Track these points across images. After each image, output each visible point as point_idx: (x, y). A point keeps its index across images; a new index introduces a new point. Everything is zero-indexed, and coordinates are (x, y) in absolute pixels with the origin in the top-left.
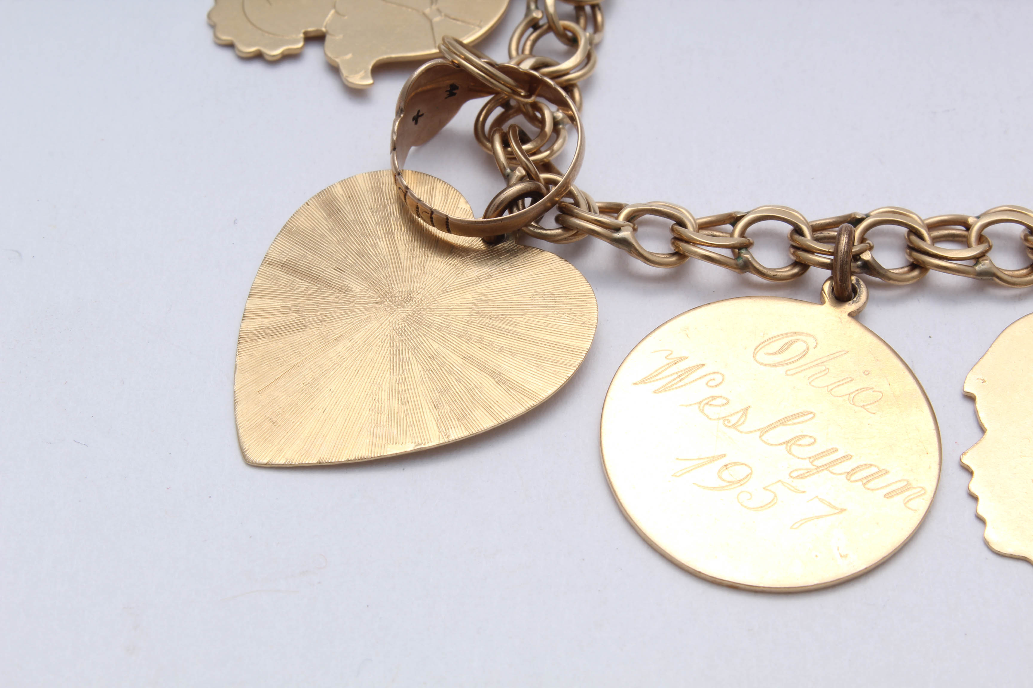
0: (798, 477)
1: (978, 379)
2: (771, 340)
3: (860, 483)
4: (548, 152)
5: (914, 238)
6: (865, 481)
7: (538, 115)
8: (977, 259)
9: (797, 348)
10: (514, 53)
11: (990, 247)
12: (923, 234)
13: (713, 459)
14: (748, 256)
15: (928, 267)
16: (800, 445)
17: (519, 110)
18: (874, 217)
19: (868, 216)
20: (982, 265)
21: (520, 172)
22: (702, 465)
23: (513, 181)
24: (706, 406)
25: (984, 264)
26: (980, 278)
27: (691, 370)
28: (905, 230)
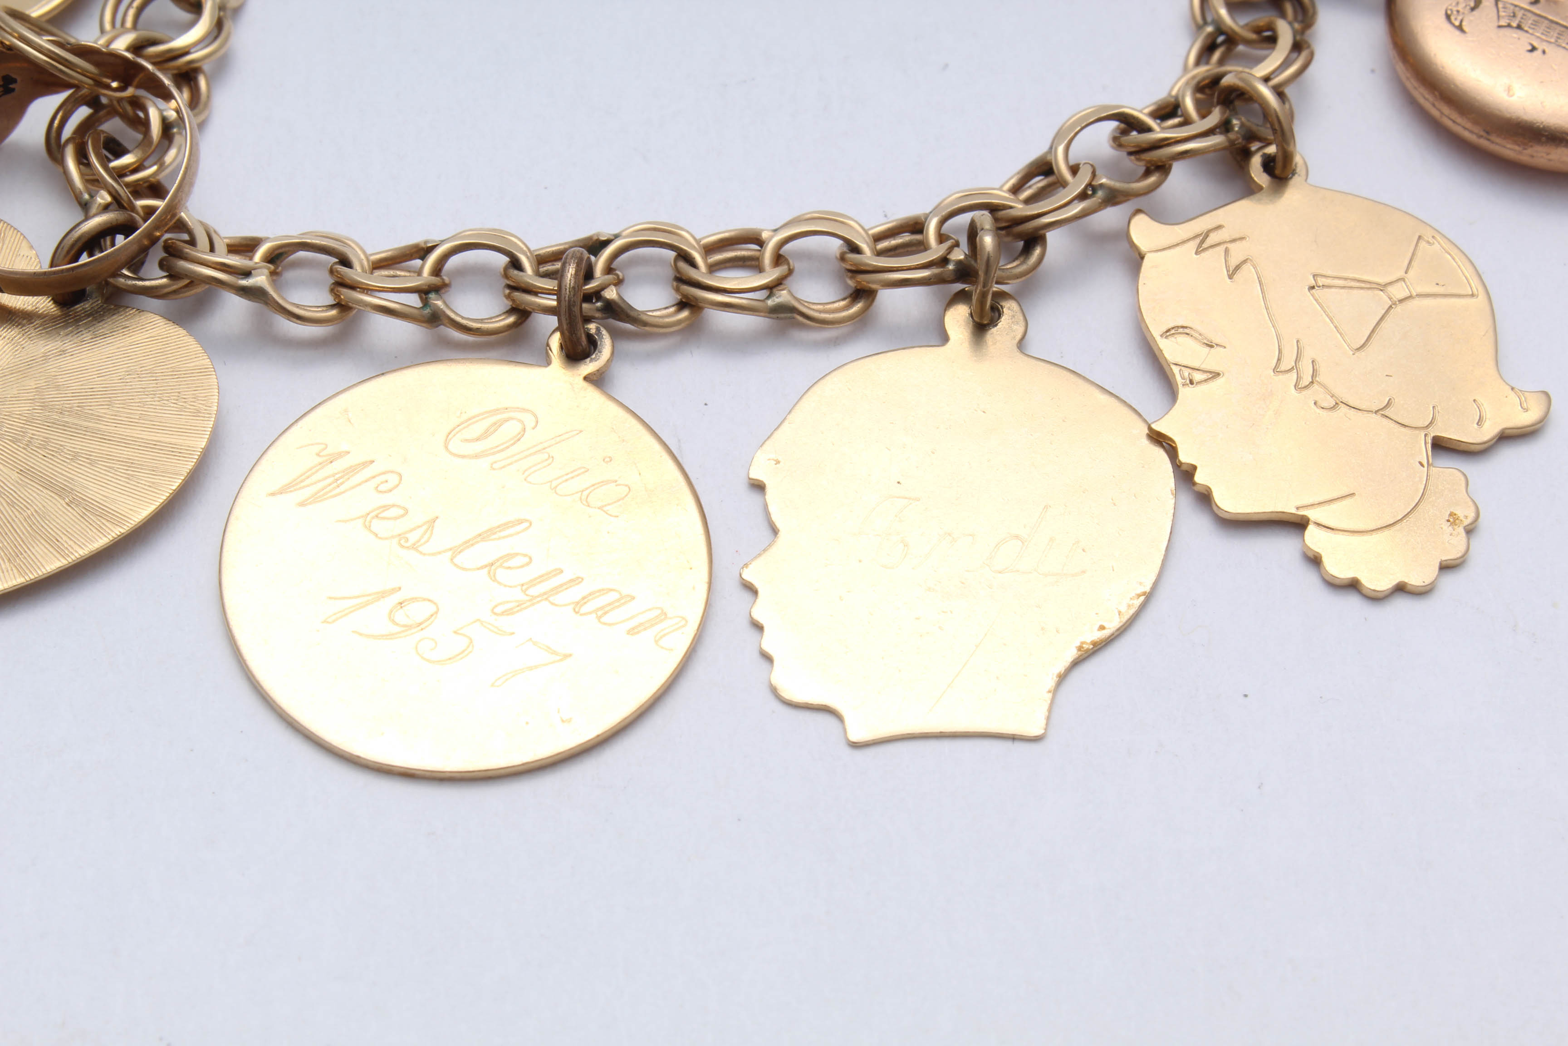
0: (503, 613)
1: (769, 460)
2: (471, 420)
3: (594, 615)
4: (155, 168)
5: (682, 265)
6: (600, 613)
7: (141, 114)
8: (771, 288)
9: (510, 429)
10: (108, 26)
11: (790, 272)
12: (694, 258)
13: (383, 595)
14: (439, 303)
15: (701, 304)
16: (509, 568)
17: (112, 111)
18: (625, 237)
19: (617, 236)
20: (777, 298)
21: (104, 198)
22: (367, 604)
23: (94, 210)
24: (375, 521)
25: (780, 296)
26: (775, 316)
27: (353, 470)
28: (672, 254)
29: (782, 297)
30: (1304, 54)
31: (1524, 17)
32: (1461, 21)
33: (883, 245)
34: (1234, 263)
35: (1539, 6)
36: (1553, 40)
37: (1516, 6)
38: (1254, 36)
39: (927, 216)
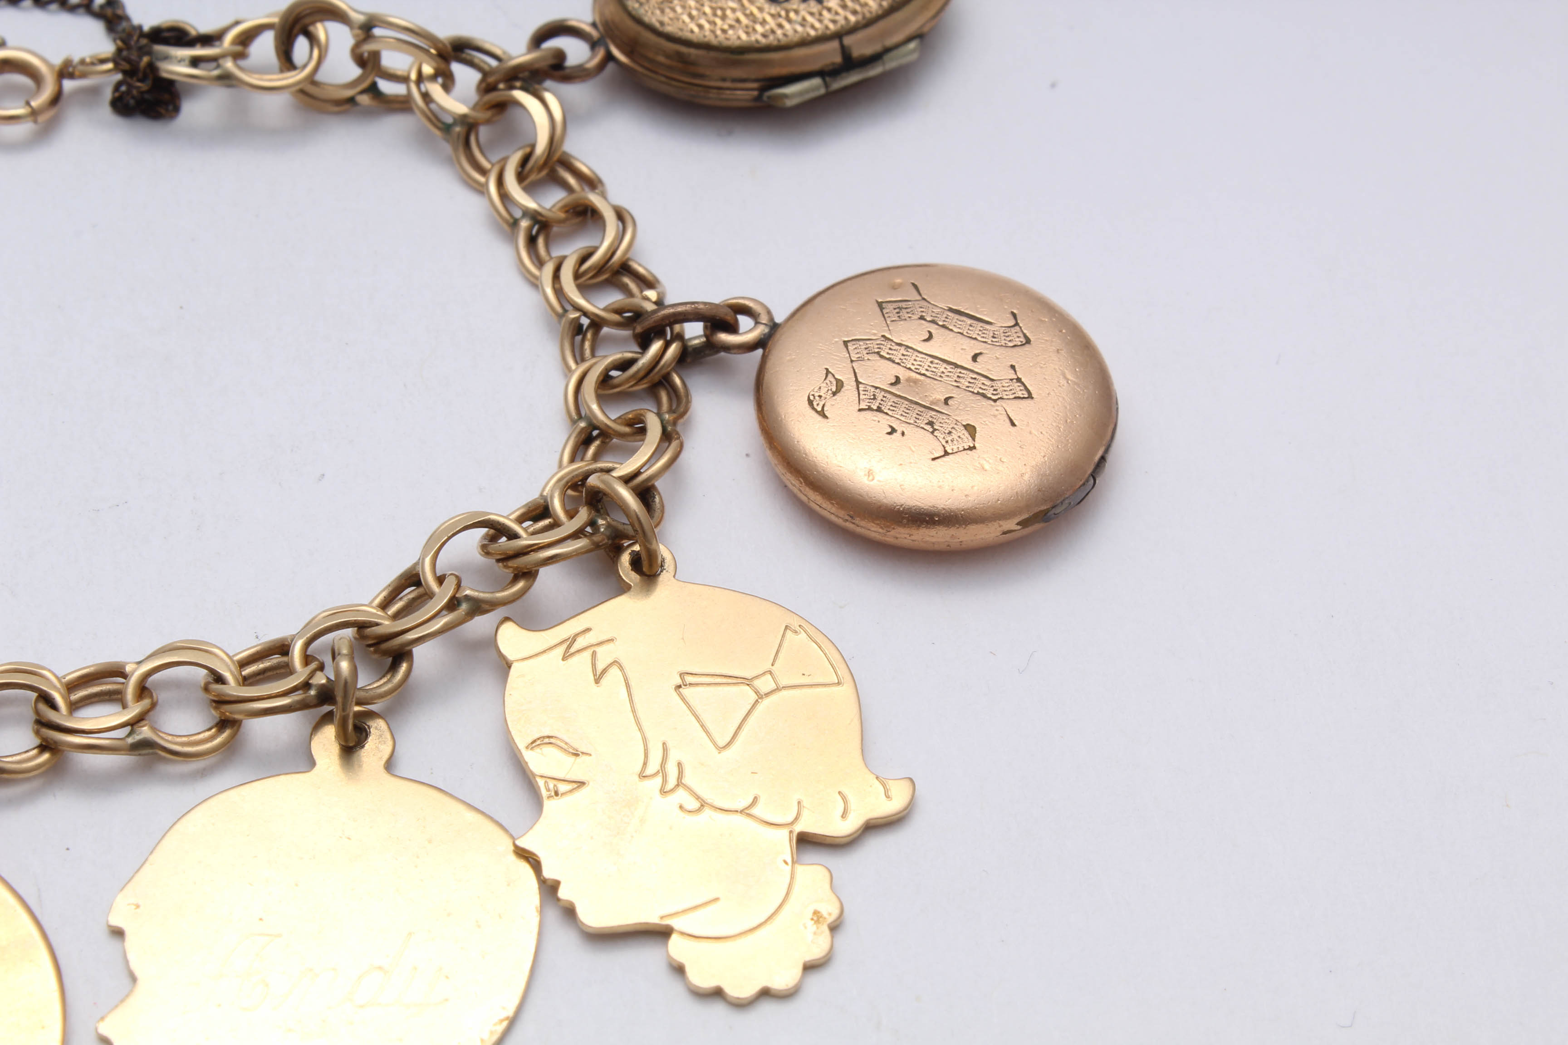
1: (129, 904)
5: (43, 707)
8: (133, 724)
11: (154, 705)
12: (54, 699)
15: (60, 747)
20: (138, 735)
25: (140, 733)
26: (136, 753)
28: (34, 695)
29: (145, 732)
30: (675, 444)
31: (884, 399)
32: (824, 406)
33: (248, 671)
34: (600, 667)
35: (899, 386)
36: (912, 422)
37: (876, 388)
38: (627, 430)
39: (293, 638)
